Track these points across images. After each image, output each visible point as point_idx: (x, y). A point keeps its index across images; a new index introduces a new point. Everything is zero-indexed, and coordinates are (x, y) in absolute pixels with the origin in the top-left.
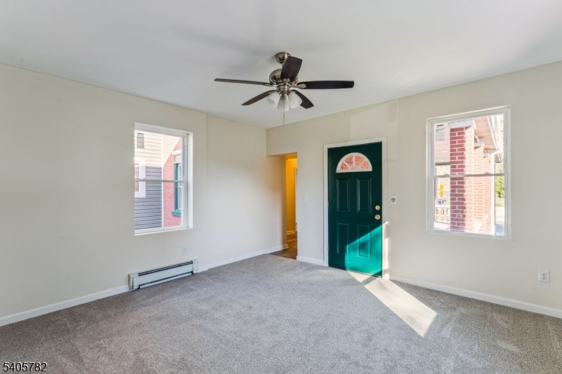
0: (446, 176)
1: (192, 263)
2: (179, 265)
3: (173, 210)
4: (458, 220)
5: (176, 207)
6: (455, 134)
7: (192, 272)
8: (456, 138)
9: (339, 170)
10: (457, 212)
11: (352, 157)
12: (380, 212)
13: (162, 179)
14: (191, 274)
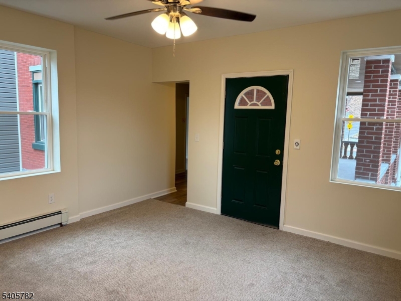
0: (356, 120)
1: (60, 213)
2: (44, 217)
3: (34, 142)
4: (364, 165)
5: (38, 138)
6: (371, 67)
7: (61, 224)
8: (371, 72)
9: (237, 106)
10: (365, 156)
11: (253, 90)
12: (281, 157)
13: (18, 111)
14: (59, 226)
